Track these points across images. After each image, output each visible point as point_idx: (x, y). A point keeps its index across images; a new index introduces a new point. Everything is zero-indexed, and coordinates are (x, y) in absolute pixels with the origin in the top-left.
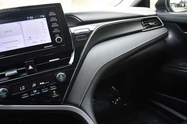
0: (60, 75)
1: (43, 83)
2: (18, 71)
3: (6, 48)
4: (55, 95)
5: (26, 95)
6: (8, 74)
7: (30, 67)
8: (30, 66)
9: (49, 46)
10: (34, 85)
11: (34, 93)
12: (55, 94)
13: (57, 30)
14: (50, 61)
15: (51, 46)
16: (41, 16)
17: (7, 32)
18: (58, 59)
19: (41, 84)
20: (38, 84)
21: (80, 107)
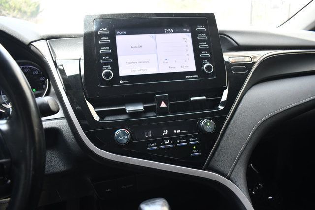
0: (206, 124)
1: (179, 131)
2: (144, 107)
3: (132, 71)
4: (196, 153)
5: (154, 146)
6: (130, 108)
7: (163, 105)
8: (163, 103)
9: (192, 77)
10: (166, 132)
11: (165, 144)
12: (195, 151)
13: (205, 53)
14: (192, 99)
15: (195, 76)
16: (185, 30)
17: (135, 47)
18: (204, 98)
19: (175, 131)
20: (171, 133)
21: (229, 178)
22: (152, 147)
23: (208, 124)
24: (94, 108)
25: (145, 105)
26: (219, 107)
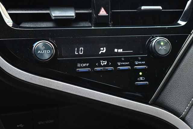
0: (159, 43)
1: (121, 51)
2: (76, 14)
4: (141, 82)
5: (86, 67)
6: (56, 13)
7: (103, 12)
8: (103, 10)
10: (103, 50)
11: (101, 66)
12: (141, 78)
14: (143, 8)
18: (160, 8)
19: (116, 50)
20: (110, 51)
21: (183, 119)
22: (83, 68)
23: (162, 44)
24: (7, 9)
25: (77, 12)
26: (179, 22)
